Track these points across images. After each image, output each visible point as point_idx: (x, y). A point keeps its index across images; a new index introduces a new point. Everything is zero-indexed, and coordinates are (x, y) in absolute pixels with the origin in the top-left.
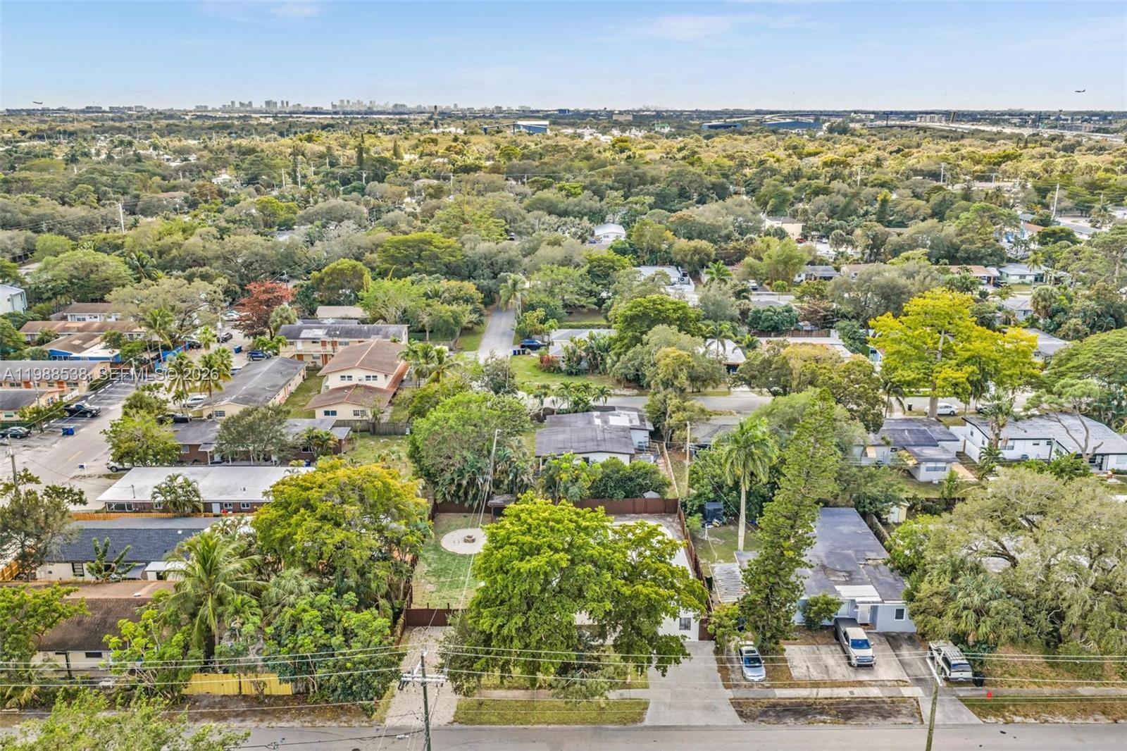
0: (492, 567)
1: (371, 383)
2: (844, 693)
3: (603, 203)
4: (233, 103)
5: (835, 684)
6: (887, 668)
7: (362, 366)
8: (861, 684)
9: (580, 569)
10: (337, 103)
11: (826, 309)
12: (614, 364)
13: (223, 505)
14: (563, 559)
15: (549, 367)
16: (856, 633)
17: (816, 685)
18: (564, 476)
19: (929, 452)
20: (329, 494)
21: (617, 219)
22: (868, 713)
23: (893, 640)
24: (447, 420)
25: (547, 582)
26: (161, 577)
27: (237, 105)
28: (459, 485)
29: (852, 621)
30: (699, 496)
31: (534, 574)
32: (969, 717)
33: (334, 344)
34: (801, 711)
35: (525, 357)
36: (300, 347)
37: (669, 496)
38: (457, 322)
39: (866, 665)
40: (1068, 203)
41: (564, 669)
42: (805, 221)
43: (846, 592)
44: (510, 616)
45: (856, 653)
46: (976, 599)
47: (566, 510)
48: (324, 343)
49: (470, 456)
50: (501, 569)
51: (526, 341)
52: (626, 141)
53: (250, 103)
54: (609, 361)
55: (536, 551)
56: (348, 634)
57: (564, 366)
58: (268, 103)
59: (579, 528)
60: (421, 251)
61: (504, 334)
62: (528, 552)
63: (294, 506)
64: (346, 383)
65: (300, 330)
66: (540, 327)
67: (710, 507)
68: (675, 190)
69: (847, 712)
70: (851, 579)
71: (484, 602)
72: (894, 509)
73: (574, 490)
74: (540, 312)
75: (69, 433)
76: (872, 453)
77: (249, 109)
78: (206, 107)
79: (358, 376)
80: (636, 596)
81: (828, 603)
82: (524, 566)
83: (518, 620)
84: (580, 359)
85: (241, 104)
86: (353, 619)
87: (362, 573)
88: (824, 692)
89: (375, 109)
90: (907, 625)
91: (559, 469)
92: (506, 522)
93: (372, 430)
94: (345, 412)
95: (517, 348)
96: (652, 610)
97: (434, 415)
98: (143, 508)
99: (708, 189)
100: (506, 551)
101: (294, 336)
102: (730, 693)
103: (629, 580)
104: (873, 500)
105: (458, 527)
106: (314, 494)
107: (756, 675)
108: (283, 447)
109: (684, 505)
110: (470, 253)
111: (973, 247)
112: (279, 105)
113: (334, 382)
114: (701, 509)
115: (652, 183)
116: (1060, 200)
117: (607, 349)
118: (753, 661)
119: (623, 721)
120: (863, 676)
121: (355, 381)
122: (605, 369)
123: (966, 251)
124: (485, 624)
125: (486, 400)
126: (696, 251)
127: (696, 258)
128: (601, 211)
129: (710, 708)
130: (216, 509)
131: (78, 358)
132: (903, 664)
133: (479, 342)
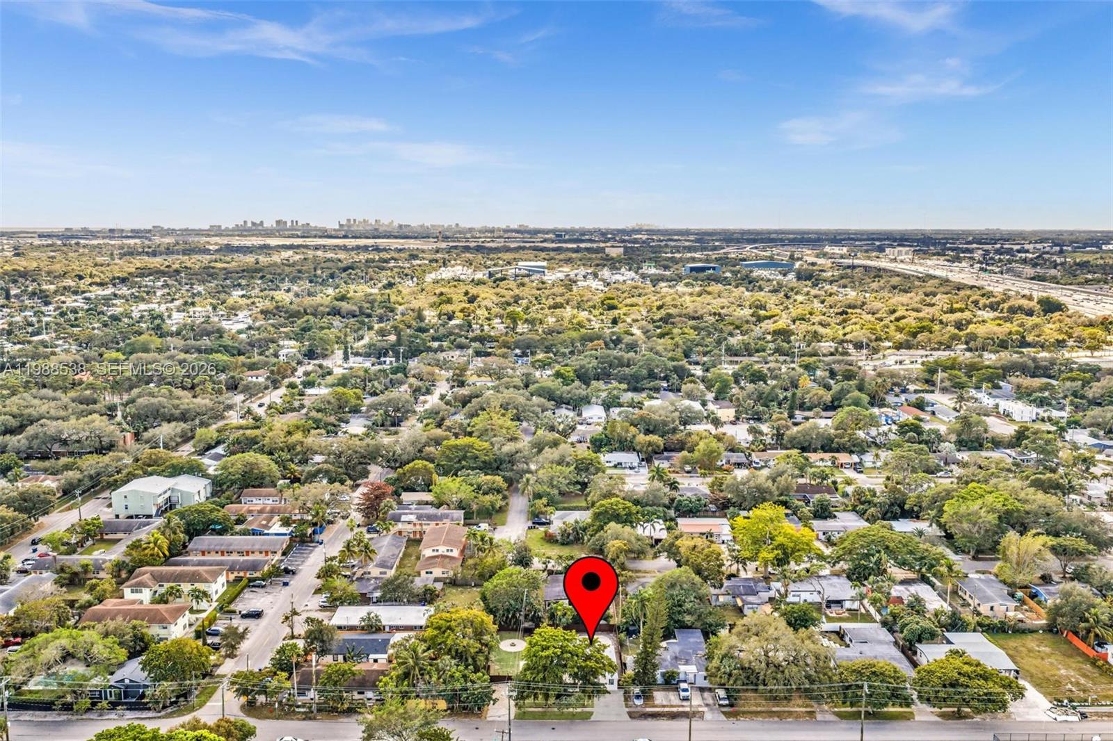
0: (530, 655)
1: (449, 554)
2: (675, 710)
3: (589, 390)
4: (245, 222)
5: (672, 706)
6: (696, 700)
7: (445, 544)
8: (683, 706)
9: (565, 656)
10: (344, 222)
11: (724, 498)
12: (589, 540)
13: (391, 627)
14: (559, 651)
15: (550, 539)
16: (683, 686)
17: (664, 706)
18: (559, 613)
19: (750, 598)
20: (459, 624)
21: (600, 401)
22: (682, 717)
23: (702, 690)
24: (502, 584)
25: (552, 661)
26: (376, 661)
27: (249, 225)
28: (507, 617)
29: (685, 681)
30: (627, 622)
31: (547, 657)
32: (723, 717)
33: (421, 525)
34: (654, 716)
35: (535, 531)
36: (400, 526)
37: (611, 623)
38: (493, 508)
39: (686, 699)
40: (947, 384)
41: (558, 697)
42: (738, 406)
43: (682, 668)
44: (538, 674)
45: (683, 694)
46: (728, 670)
47: (560, 631)
48: (415, 525)
49: (512, 602)
50: (534, 655)
51: (537, 519)
52: (613, 299)
53: (262, 222)
54: (586, 538)
55: (548, 648)
56: (473, 682)
57: (559, 538)
58: (278, 222)
59: (565, 639)
60: (467, 452)
61: (521, 512)
62: (544, 648)
63: (443, 629)
64: (435, 554)
65: (400, 515)
66: (544, 509)
67: (631, 628)
68: (644, 372)
69: (674, 716)
70: (687, 663)
71: (527, 668)
72: (722, 630)
73: (564, 620)
74: (544, 500)
75: (286, 584)
76: (721, 599)
77: (260, 228)
78: (220, 226)
79: (442, 550)
80: (587, 666)
81: (673, 673)
82: (543, 654)
83: (541, 675)
84: (569, 534)
85: (254, 224)
86: (474, 677)
87: (473, 658)
88: (666, 709)
89: (381, 229)
90: (706, 684)
91: (556, 609)
92: (535, 636)
93: (453, 583)
94: (437, 572)
95: (530, 524)
96: (595, 673)
97: (495, 580)
98: (352, 628)
99: (671, 371)
100: (536, 648)
101: (397, 519)
102: (627, 710)
103: (585, 661)
104: (711, 625)
105: (507, 638)
106: (453, 624)
107: (639, 702)
108: (412, 595)
109: (619, 627)
110: (498, 453)
111: (842, 440)
112: (289, 224)
113: (428, 553)
114: (627, 629)
115: (628, 366)
116: (942, 381)
117: (584, 529)
118: (638, 697)
119: (583, 719)
120: (685, 703)
121: (440, 553)
122: (583, 543)
123: (838, 443)
124: (529, 676)
125: (520, 573)
126: (650, 444)
127: (650, 449)
128: (587, 397)
129: (618, 715)
130: (387, 629)
131: (268, 534)
132: (703, 699)
133: (506, 518)
